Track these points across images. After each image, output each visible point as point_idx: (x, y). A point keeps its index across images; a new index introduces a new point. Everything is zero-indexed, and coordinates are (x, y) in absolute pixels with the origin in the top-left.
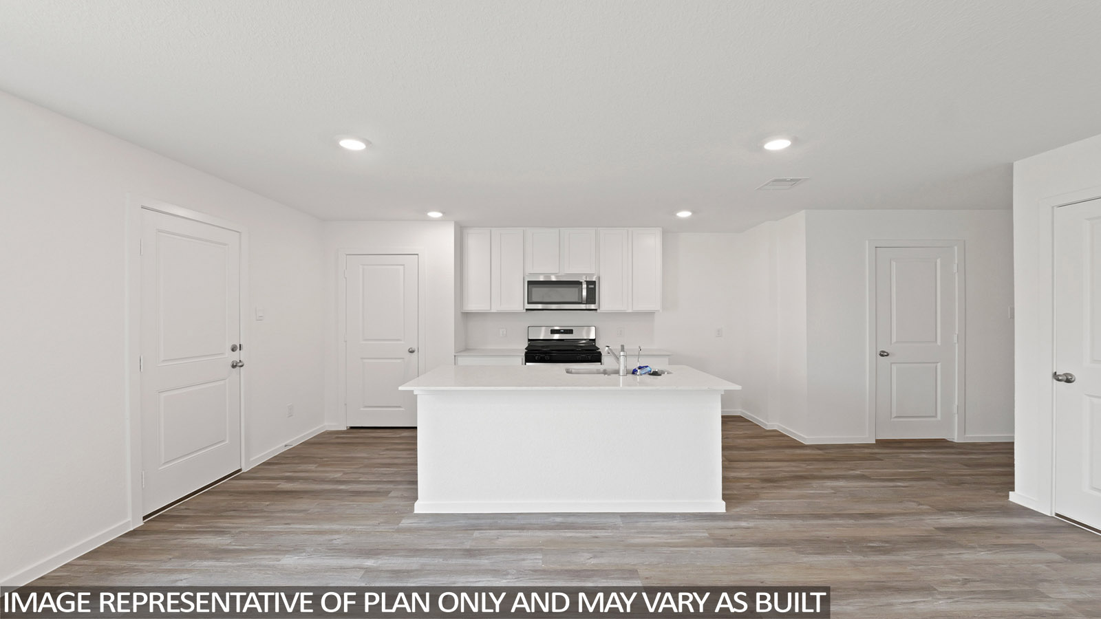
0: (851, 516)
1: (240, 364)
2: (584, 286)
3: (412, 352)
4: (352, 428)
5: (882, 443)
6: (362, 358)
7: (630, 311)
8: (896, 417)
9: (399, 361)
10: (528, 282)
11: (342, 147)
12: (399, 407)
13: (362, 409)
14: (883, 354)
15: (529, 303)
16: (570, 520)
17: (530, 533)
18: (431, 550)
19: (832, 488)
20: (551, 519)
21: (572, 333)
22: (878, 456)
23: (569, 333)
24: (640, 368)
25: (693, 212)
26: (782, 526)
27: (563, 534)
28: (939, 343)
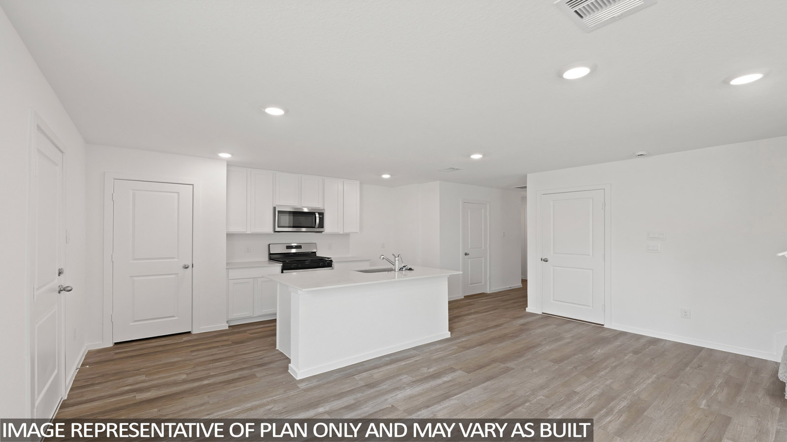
0: (492, 328)
1: (69, 289)
2: (317, 215)
3: (186, 267)
4: (116, 344)
5: (467, 297)
6: (131, 277)
7: (342, 233)
8: (470, 284)
9: (173, 276)
10: (278, 211)
11: (267, 113)
12: (173, 316)
13: (131, 324)
14: (466, 254)
15: (278, 227)
16: (393, 357)
17: (384, 369)
18: (345, 392)
19: (473, 318)
20: (383, 360)
21: (301, 248)
22: (472, 303)
23: (299, 248)
24: (404, 267)
25: (391, 175)
26: (476, 337)
27: (401, 364)
28: (483, 248)
